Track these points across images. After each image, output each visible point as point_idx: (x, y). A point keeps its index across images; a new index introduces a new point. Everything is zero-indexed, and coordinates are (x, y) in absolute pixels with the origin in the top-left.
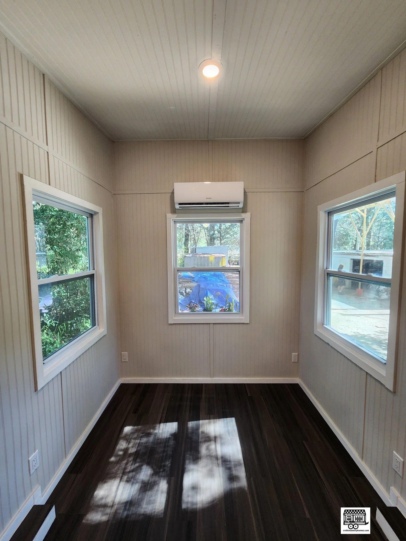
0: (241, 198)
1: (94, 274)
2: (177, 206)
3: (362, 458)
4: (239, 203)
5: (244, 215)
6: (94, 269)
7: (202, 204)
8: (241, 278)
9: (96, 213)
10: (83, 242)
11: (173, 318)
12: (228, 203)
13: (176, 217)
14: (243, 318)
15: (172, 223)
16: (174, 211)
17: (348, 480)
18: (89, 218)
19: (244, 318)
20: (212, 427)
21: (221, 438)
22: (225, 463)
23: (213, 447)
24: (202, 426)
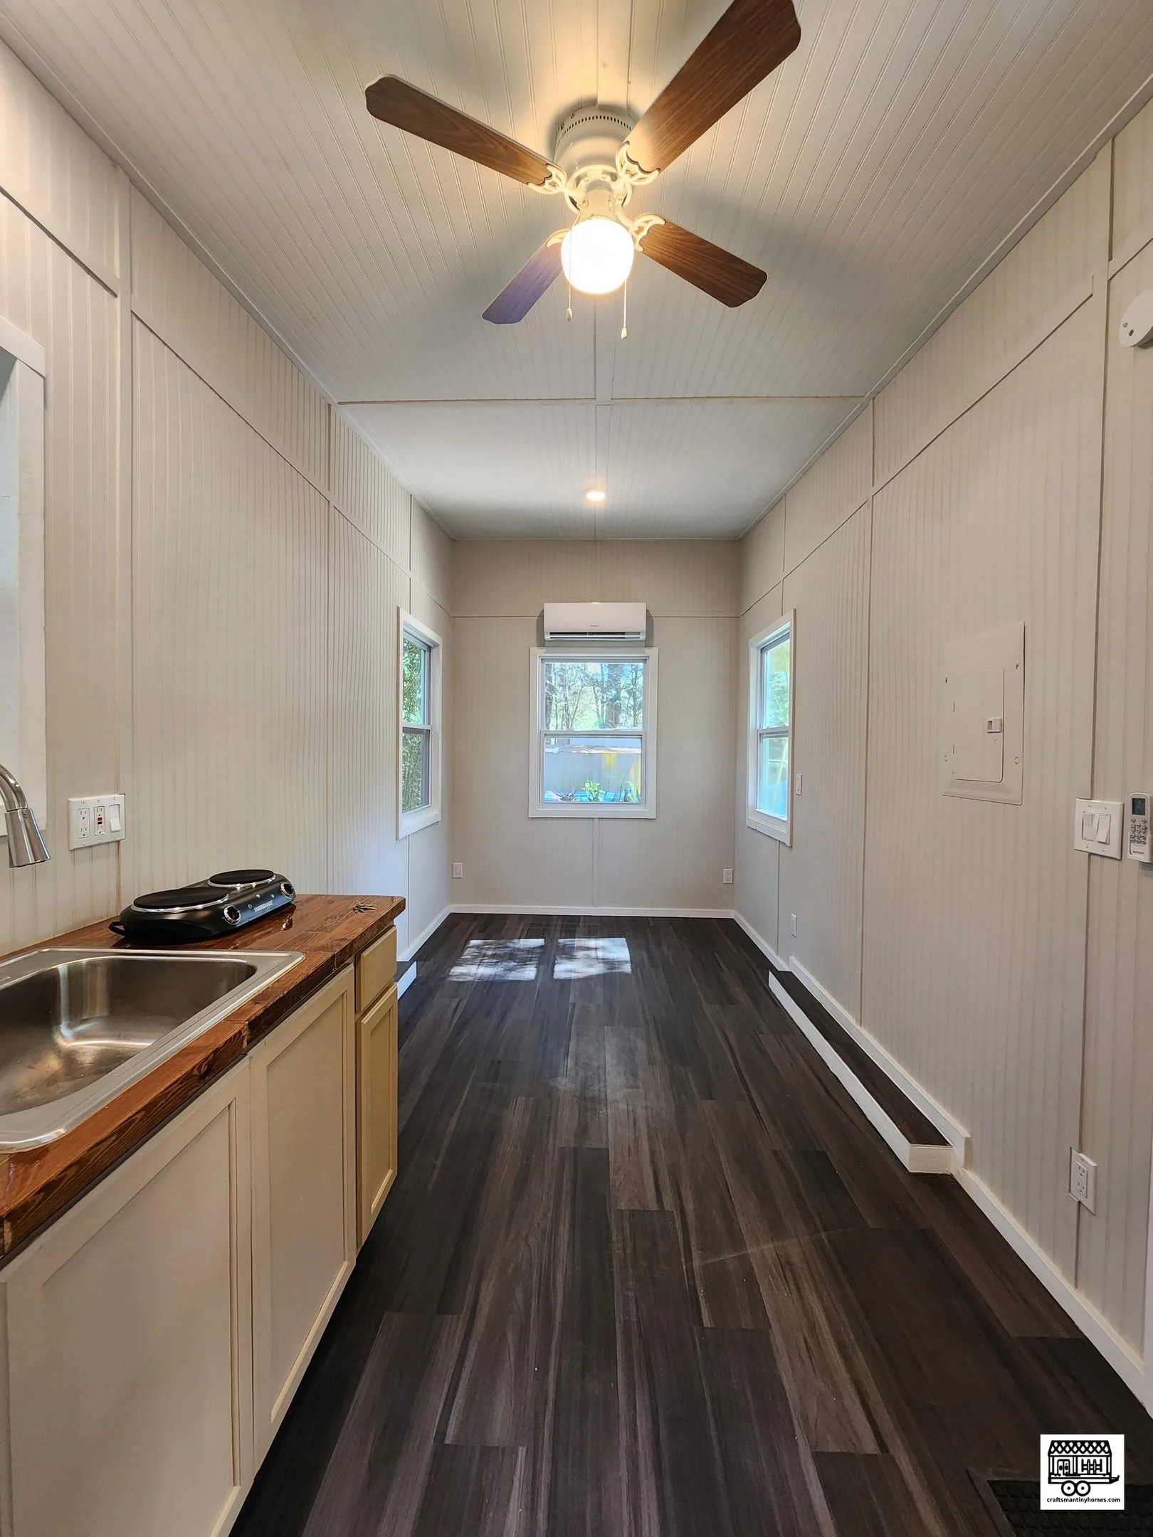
0: (642, 626)
1: (429, 731)
2: (548, 637)
3: (777, 954)
4: (639, 633)
5: (648, 651)
6: (429, 724)
7: (585, 633)
8: (644, 748)
9: (436, 645)
11: (536, 808)
12: (623, 633)
13: (545, 653)
14: (647, 810)
15: (539, 661)
16: (542, 643)
17: (755, 973)
18: (427, 651)
19: (649, 811)
20: (592, 943)
21: (603, 948)
22: (606, 961)
23: (593, 953)
24: (578, 942)
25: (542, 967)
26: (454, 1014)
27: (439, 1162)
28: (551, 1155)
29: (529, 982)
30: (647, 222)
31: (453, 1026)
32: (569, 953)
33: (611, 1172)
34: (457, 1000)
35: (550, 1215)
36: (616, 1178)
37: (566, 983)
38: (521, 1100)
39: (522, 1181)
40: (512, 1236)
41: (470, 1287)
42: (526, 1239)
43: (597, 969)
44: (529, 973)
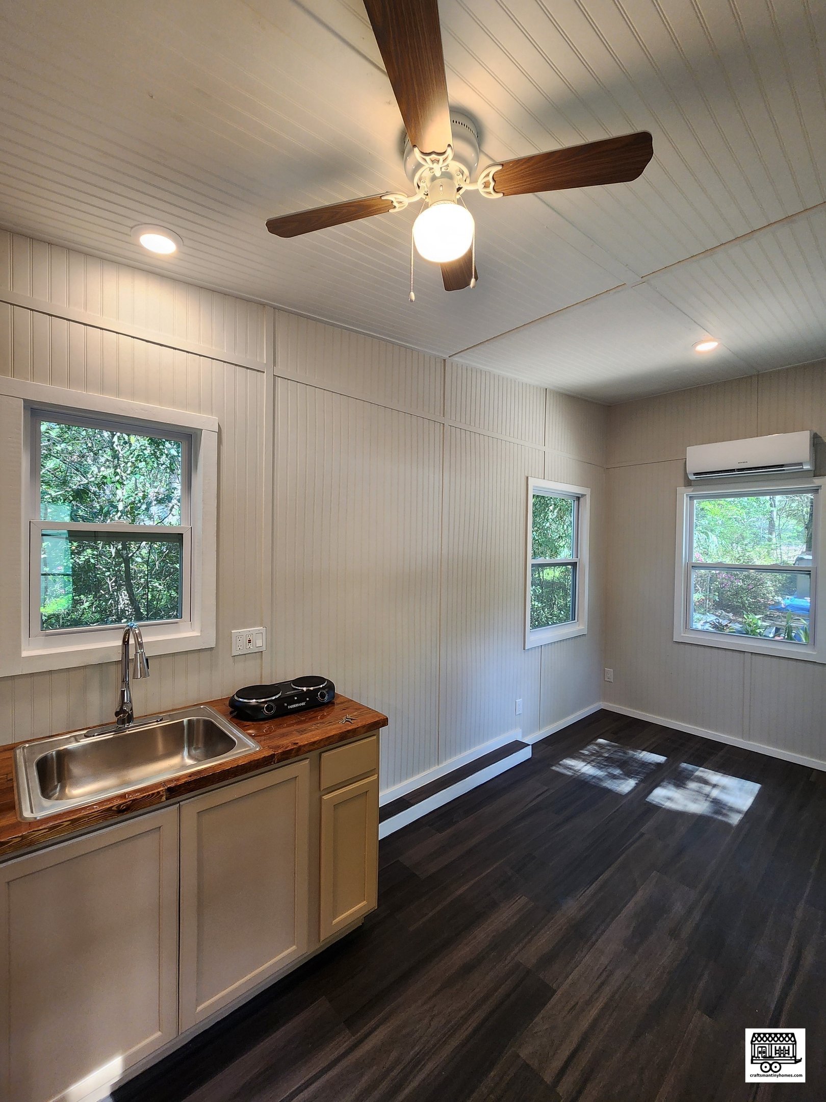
0: (807, 457)
1: (577, 562)
2: (693, 478)
4: (803, 464)
5: (818, 481)
6: (577, 558)
7: (733, 470)
9: (583, 495)
10: (567, 527)
11: (681, 634)
12: (783, 465)
13: (693, 491)
14: (815, 653)
15: (686, 500)
16: (688, 483)
18: (575, 502)
19: (817, 654)
20: (715, 777)
21: (724, 788)
22: (716, 802)
23: (707, 789)
24: (701, 772)
25: (642, 785)
26: (534, 799)
27: (431, 914)
28: (507, 962)
29: (618, 796)
30: (488, 175)
31: (527, 808)
32: (680, 781)
33: (541, 1015)
34: (546, 788)
35: (463, 1013)
36: (540, 1024)
37: (655, 808)
38: (524, 899)
39: (467, 969)
40: (426, 1007)
41: (373, 1022)
42: (432, 1018)
43: (698, 807)
44: (627, 786)
